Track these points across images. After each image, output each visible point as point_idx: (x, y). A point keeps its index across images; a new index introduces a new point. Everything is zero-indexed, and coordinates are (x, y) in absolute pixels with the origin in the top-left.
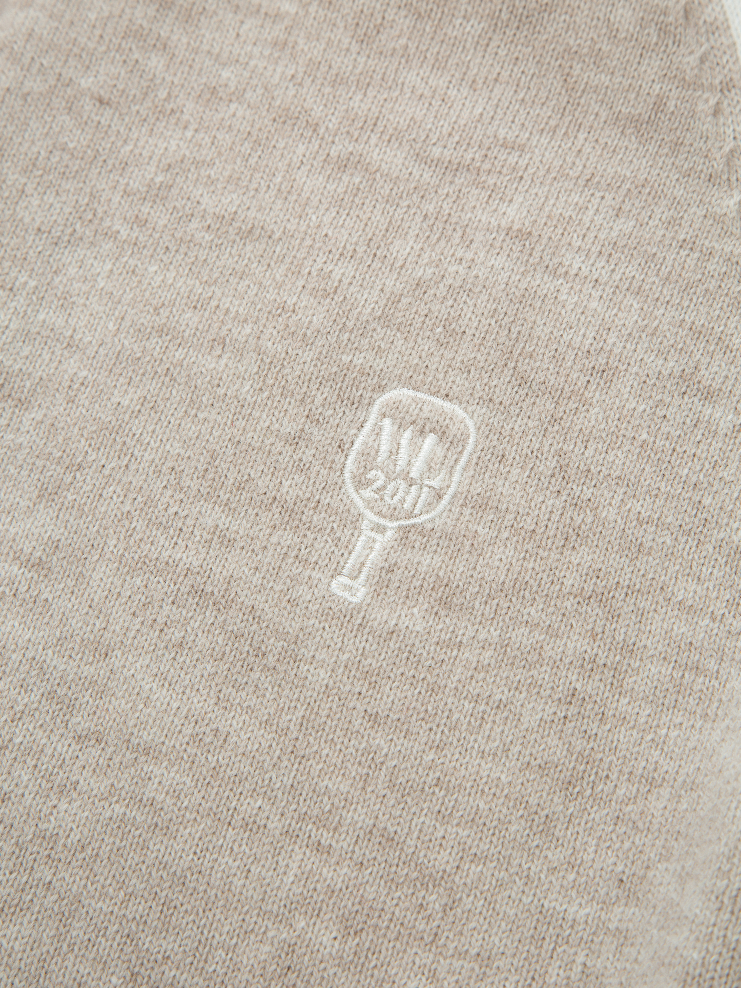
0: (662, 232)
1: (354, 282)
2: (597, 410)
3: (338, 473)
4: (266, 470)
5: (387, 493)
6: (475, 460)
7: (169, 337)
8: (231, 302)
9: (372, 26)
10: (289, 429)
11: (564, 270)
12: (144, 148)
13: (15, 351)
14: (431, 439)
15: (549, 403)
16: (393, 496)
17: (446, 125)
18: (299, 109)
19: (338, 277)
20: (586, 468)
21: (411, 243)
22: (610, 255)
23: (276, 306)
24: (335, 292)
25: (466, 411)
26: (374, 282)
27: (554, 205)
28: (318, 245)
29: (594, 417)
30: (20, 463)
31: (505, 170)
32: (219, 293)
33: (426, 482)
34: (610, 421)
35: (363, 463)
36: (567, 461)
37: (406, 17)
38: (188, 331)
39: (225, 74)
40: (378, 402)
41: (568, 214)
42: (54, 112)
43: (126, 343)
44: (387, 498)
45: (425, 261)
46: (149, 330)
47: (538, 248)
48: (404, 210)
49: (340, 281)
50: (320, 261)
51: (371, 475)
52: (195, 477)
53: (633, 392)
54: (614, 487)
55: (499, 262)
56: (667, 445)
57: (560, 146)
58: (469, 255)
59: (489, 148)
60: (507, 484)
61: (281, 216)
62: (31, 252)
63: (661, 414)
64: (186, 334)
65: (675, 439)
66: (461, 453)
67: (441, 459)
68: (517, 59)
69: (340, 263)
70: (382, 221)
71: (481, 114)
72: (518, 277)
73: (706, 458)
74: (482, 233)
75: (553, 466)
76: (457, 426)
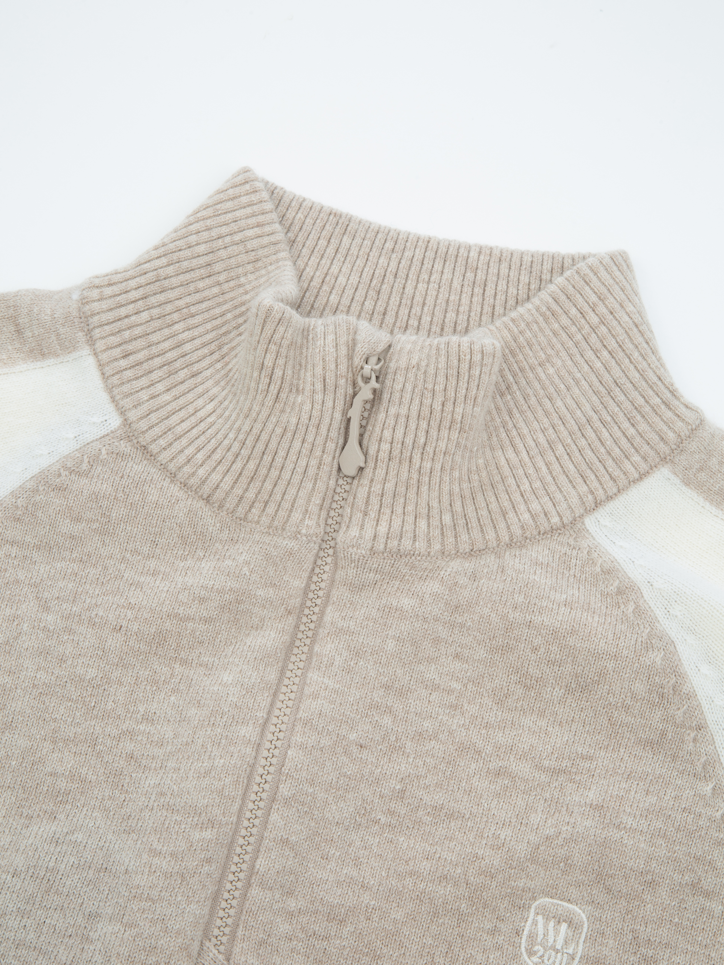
0: (672, 803)
1: (513, 839)
2: (649, 905)
3: (518, 948)
4: (479, 950)
5: (546, 958)
6: (589, 937)
7: (416, 877)
8: (447, 854)
9: (502, 694)
10: (488, 927)
11: (623, 826)
12: (387, 769)
13: (333, 893)
14: (564, 926)
15: (624, 902)
16: (548, 960)
17: (549, 748)
18: (469, 743)
19: (503, 837)
20: (647, 939)
21: (540, 815)
22: (646, 816)
23: (472, 856)
24: (503, 846)
25: (580, 909)
26: (523, 838)
27: (613, 789)
28: (490, 820)
29: (648, 910)
30: (346, 956)
31: (584, 772)
32: (439, 849)
33: (565, 951)
34: (657, 911)
35: (530, 942)
36: (637, 935)
37: (520, 688)
38: (425, 872)
39: (426, 724)
40: (533, 907)
41: (621, 795)
42: (337, 755)
43: (393, 883)
44: (546, 961)
45: (549, 825)
46: (404, 874)
47: (608, 814)
48: (534, 797)
49: (505, 839)
50: (493, 829)
51: (536, 948)
52: (441, 956)
53: (667, 894)
54: (664, 949)
55: (588, 823)
56: (689, 924)
57: (611, 756)
58: (572, 820)
59: (574, 760)
60: (607, 949)
61: (468, 805)
62: (335, 836)
63: (684, 906)
64: (425, 874)
65: (692, 921)
66: (581, 933)
67: (571, 937)
68: (582, 708)
69: (503, 829)
70: (523, 804)
71: (567, 740)
72: (600, 831)
73: (710, 930)
74: (577, 807)
75: (630, 938)
76: (577, 918)
